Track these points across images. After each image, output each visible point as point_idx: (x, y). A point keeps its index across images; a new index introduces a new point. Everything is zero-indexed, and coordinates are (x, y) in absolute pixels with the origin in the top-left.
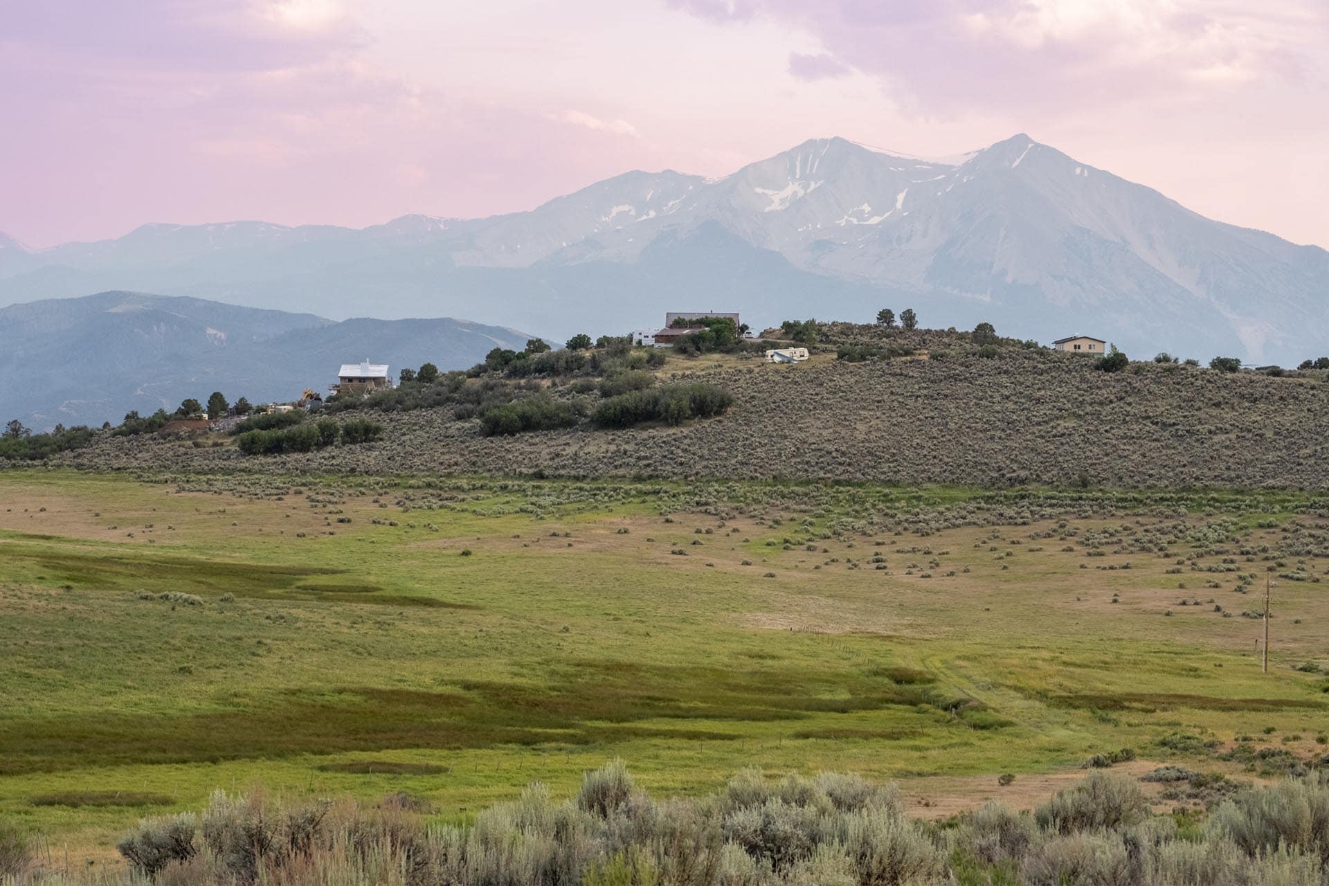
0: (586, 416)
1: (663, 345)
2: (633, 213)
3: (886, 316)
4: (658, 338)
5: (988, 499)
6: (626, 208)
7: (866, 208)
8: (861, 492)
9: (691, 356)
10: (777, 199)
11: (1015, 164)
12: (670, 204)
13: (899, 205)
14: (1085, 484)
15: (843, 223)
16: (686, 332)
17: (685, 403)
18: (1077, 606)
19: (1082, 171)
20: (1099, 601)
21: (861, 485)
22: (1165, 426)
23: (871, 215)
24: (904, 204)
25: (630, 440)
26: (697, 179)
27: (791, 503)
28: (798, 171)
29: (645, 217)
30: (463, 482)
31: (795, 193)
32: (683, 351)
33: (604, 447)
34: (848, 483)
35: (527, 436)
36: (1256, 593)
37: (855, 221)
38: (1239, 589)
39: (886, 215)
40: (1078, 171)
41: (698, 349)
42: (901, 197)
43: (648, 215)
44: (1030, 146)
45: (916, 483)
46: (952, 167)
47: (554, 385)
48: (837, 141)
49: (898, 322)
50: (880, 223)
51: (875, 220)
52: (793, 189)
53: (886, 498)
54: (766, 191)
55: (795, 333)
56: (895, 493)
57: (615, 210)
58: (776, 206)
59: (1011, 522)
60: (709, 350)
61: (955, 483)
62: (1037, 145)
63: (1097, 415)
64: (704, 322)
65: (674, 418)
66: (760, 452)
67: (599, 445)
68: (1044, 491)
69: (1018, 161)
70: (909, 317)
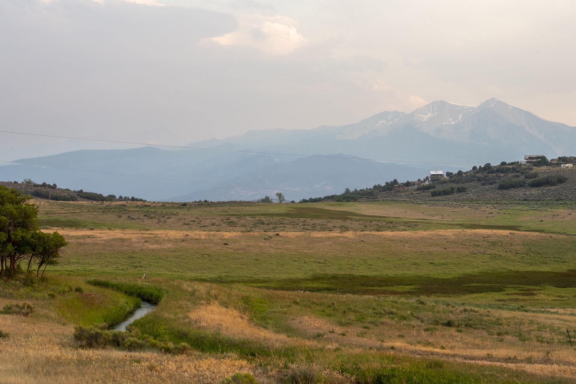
0: (527, 184)
1: (528, 164)
2: (386, 123)
4: (526, 162)
6: (383, 121)
7: (451, 120)
10: (425, 118)
11: (492, 106)
12: (396, 120)
13: (460, 118)
15: (444, 124)
16: (535, 160)
19: (511, 108)
23: (452, 122)
24: (461, 118)
26: (403, 113)
28: (431, 110)
29: (389, 124)
31: (431, 116)
33: (537, 192)
35: (512, 189)
37: (448, 123)
39: (456, 121)
40: (510, 107)
41: (540, 165)
42: (460, 116)
43: (389, 123)
44: (496, 101)
46: (474, 107)
47: (504, 175)
48: (441, 101)
50: (455, 124)
51: (453, 123)
52: (430, 115)
54: (423, 116)
57: (380, 122)
58: (425, 120)
60: (543, 165)
62: (498, 101)
64: (538, 158)
69: (493, 105)
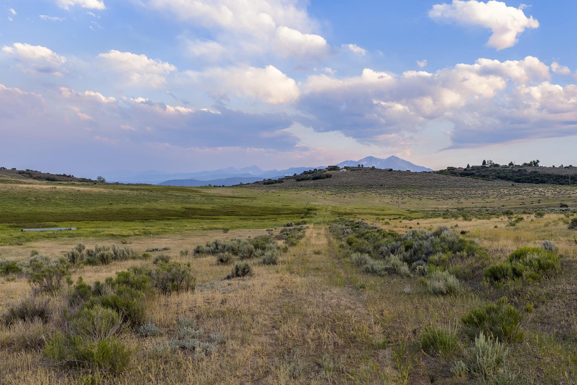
0: (312, 179)
3: (359, 165)
4: (326, 169)
5: (366, 188)
8: (347, 187)
9: (330, 171)
14: (382, 185)
16: (330, 168)
17: (325, 176)
18: (373, 202)
20: (377, 201)
21: (347, 186)
22: (396, 178)
25: (316, 182)
26: (354, 161)
27: (336, 189)
30: (290, 188)
32: (329, 170)
34: (345, 186)
35: (302, 181)
36: (405, 200)
38: (402, 199)
42: (379, 163)
44: (395, 157)
45: (356, 186)
47: (309, 175)
49: (361, 166)
52: (366, 162)
53: (351, 188)
55: (345, 168)
56: (352, 187)
59: (369, 191)
60: (333, 170)
61: (362, 186)
63: (386, 177)
64: (333, 167)
65: (323, 178)
66: (334, 182)
67: (312, 182)
68: (375, 187)
70: (362, 165)
